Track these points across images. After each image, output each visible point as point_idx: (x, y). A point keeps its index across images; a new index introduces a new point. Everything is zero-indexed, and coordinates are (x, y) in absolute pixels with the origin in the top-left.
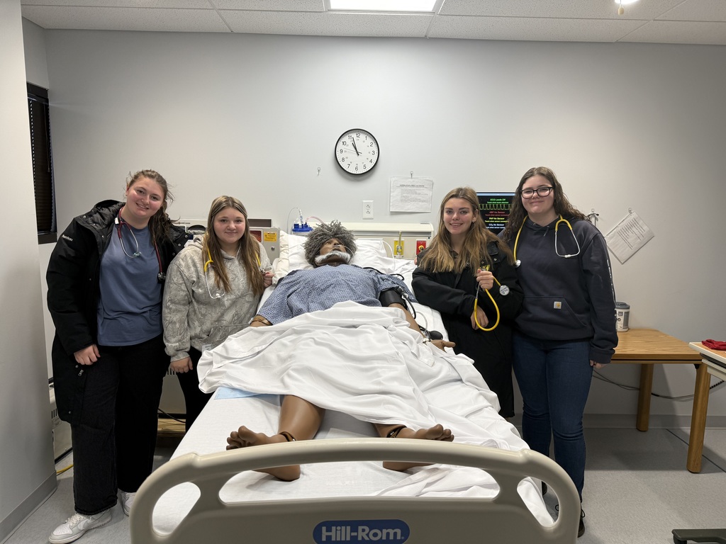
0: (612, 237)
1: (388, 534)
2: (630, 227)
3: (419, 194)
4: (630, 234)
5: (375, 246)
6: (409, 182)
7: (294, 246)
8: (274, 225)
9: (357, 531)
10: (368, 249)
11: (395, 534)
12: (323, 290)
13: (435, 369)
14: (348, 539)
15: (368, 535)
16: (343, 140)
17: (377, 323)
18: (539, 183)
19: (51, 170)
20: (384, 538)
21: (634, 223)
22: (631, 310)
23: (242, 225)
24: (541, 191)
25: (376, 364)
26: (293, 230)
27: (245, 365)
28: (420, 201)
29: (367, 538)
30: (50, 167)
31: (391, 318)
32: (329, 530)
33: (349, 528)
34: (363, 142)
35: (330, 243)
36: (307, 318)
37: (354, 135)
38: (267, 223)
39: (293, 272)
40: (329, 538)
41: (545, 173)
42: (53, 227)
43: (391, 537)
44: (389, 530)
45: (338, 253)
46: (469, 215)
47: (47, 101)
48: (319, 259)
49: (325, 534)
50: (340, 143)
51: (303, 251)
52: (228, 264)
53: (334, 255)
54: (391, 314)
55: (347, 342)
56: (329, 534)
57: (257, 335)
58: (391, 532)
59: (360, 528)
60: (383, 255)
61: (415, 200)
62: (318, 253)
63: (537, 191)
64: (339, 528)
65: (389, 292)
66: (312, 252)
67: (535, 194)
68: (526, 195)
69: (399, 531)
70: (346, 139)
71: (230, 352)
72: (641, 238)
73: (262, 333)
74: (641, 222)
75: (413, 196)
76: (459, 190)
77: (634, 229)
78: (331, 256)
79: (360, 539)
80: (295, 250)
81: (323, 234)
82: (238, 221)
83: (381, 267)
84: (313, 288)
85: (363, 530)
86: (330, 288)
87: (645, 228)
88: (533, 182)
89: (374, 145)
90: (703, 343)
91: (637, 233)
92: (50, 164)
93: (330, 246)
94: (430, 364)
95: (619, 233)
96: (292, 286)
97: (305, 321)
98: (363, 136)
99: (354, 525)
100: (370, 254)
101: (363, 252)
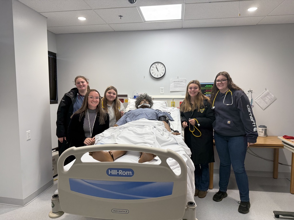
0: (259, 100)
1: (128, 173)
2: (266, 96)
3: (181, 84)
4: (266, 98)
5: (161, 102)
6: (177, 80)
7: (132, 102)
8: (129, 96)
9: (119, 172)
10: (158, 103)
11: (130, 173)
12: (138, 116)
13: (168, 139)
14: (116, 174)
15: (122, 173)
16: (153, 66)
17: (151, 125)
18: (222, 78)
19: (56, 80)
20: (127, 174)
21: (268, 94)
22: (267, 128)
23: (115, 96)
24: (223, 81)
25: (145, 135)
26: (134, 98)
27: (108, 139)
28: (181, 87)
29: (122, 174)
30: (56, 79)
31: (157, 124)
32: (111, 171)
33: (116, 170)
34: (160, 66)
35: (143, 101)
36: (129, 124)
37: (156, 64)
38: (126, 96)
39: (130, 111)
40: (111, 173)
41: (224, 74)
42: (57, 98)
43: (129, 174)
44: (128, 172)
45: (145, 104)
46: (198, 89)
47: (56, 57)
48: (139, 106)
49: (110, 172)
50: (152, 67)
51: (135, 104)
52: (109, 108)
53: (144, 105)
54: (158, 123)
55: (139, 130)
56: (111, 172)
57: (113, 130)
58: (129, 172)
59: (120, 171)
60: (165, 106)
61: (180, 87)
62: (139, 104)
63: (221, 81)
64: (114, 170)
65: (162, 117)
66: (137, 104)
67: (220, 82)
68: (217, 83)
69: (131, 172)
70: (154, 66)
71: (104, 135)
72: (271, 100)
73: (115, 129)
74: (271, 94)
75: (179, 85)
76: (194, 81)
77: (268, 96)
78: (143, 105)
79: (120, 174)
80: (132, 104)
81: (141, 98)
82: (114, 94)
83: (162, 109)
84: (134, 115)
85: (121, 172)
86: (140, 115)
87: (273, 96)
88: (219, 78)
89: (164, 67)
90: (283, 137)
91: (269, 98)
92: (56, 77)
93: (143, 102)
94: (167, 138)
95: (262, 98)
96: (128, 115)
97: (128, 125)
98: (160, 64)
99: (118, 170)
100: (158, 105)
101: (156, 104)
